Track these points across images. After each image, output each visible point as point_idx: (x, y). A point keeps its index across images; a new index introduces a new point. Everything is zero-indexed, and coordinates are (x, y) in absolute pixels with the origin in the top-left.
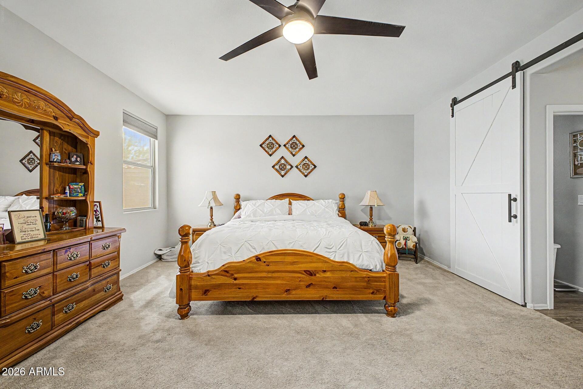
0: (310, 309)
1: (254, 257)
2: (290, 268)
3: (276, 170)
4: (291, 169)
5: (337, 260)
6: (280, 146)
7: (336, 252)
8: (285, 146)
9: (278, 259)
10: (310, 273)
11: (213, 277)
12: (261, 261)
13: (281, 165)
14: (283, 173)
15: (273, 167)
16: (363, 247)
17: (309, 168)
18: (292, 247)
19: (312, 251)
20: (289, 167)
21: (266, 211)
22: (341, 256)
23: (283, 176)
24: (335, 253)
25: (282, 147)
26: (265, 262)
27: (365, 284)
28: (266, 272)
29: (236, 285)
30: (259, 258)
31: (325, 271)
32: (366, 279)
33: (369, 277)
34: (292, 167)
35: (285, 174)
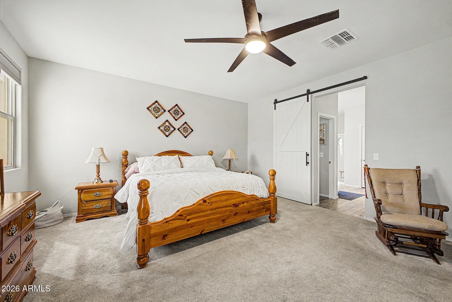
0: (231, 231)
1: (201, 200)
2: (225, 203)
3: (162, 131)
4: (174, 130)
5: (248, 194)
6: (165, 111)
7: (247, 189)
8: (169, 111)
9: (217, 199)
10: (236, 205)
11: (170, 222)
12: (206, 202)
13: (165, 127)
14: (167, 133)
15: (159, 128)
16: (260, 184)
17: (187, 132)
18: (223, 190)
19: (235, 191)
20: (173, 129)
21: (164, 166)
22: (250, 191)
23: (167, 136)
24: (247, 191)
25: (167, 112)
26: (209, 203)
27: (262, 207)
28: (210, 210)
29: (189, 224)
30: (205, 201)
31: (243, 203)
32: (263, 203)
33: (264, 202)
34: (175, 129)
35: (170, 134)
